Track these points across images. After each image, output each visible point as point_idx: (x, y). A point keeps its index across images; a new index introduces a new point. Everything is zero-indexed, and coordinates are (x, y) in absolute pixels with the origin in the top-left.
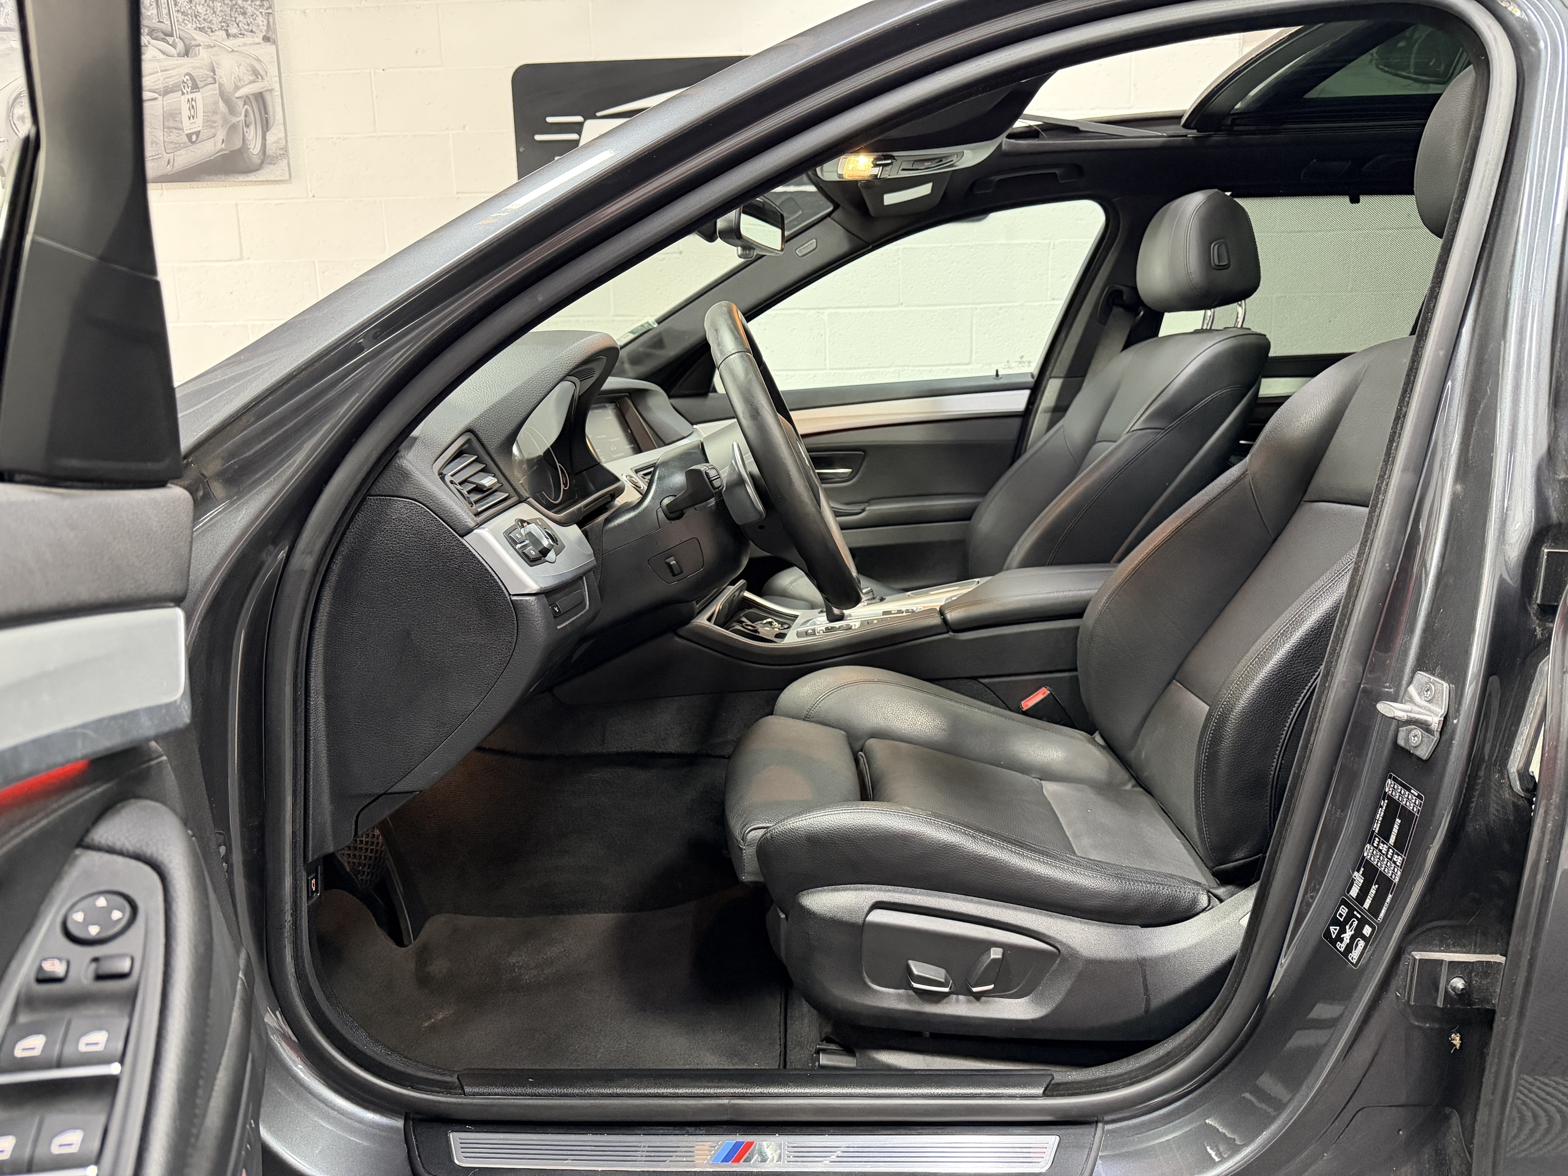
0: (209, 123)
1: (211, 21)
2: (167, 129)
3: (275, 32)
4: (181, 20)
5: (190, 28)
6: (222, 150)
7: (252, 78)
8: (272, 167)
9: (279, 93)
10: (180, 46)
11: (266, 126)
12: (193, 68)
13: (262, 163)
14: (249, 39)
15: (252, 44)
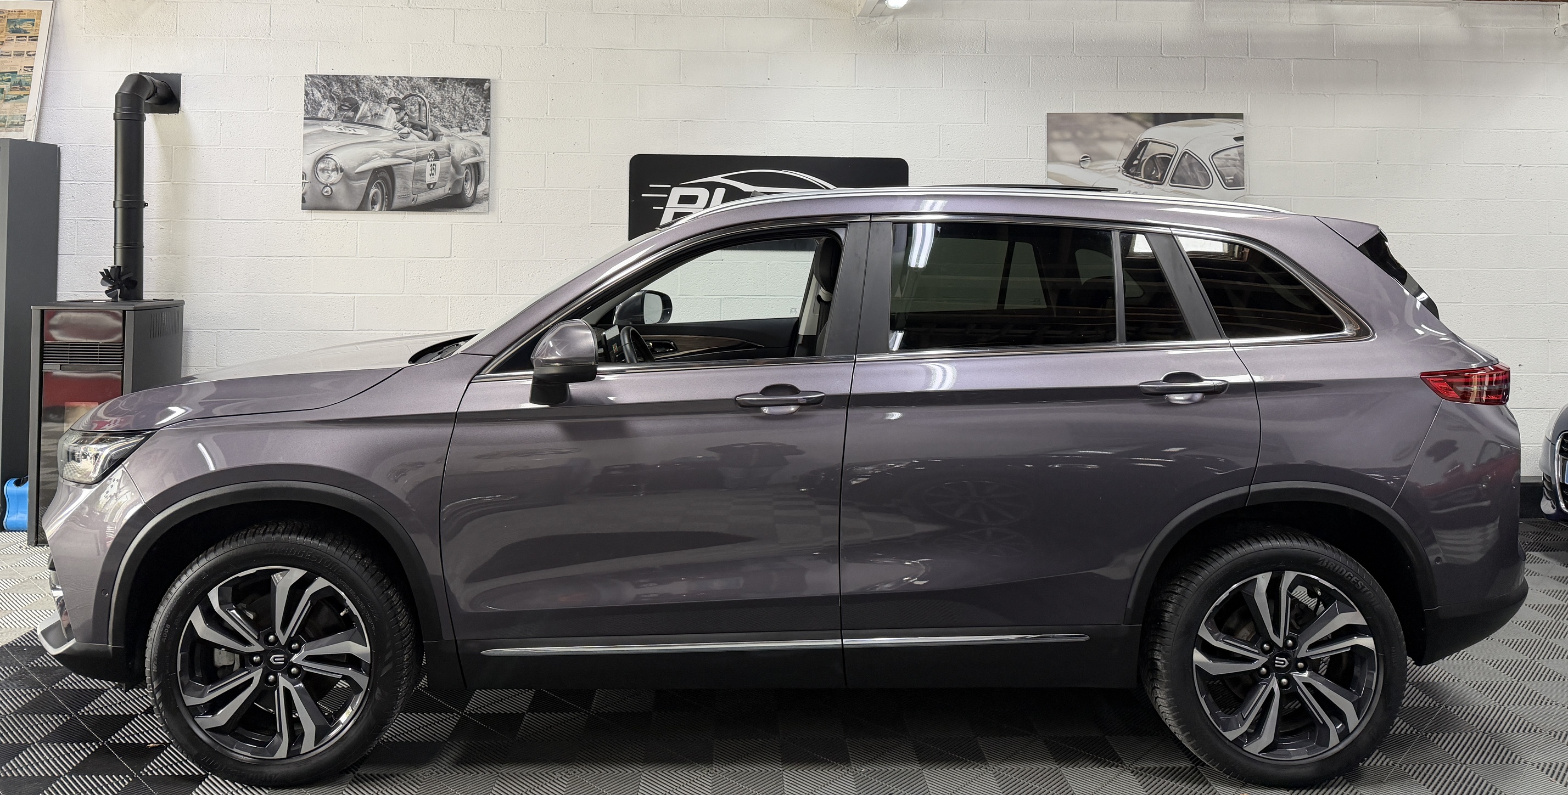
0: (442, 178)
1: (452, 122)
2: (415, 180)
3: (489, 130)
4: (433, 120)
5: (438, 125)
6: (448, 194)
7: (472, 154)
8: (478, 205)
9: (488, 164)
10: (431, 134)
11: (478, 181)
12: (437, 147)
13: (473, 202)
14: (474, 133)
15: (475, 136)
